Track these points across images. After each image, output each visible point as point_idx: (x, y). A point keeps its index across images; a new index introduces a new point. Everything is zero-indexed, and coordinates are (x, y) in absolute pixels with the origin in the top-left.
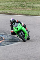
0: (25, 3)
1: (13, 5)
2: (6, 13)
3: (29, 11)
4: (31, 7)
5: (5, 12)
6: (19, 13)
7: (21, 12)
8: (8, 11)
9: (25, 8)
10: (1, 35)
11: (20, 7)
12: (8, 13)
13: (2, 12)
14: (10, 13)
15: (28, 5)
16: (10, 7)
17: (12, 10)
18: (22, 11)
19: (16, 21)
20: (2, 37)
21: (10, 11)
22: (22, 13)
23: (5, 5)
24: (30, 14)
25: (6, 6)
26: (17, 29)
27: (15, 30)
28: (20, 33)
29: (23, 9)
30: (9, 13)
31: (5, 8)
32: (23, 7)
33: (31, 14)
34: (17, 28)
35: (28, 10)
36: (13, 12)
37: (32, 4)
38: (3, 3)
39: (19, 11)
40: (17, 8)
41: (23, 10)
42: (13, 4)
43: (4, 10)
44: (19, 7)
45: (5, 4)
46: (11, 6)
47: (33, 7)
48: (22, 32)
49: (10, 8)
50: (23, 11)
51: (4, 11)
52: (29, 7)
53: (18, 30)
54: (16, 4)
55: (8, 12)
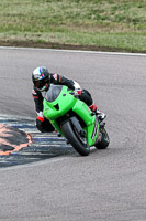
0: (107, 5)
1: (62, 12)
2: (40, 42)
3: (121, 34)
4: (129, 20)
5: (35, 38)
6: (84, 42)
7: (94, 38)
8: (44, 34)
9: (108, 24)
10: (20, 122)
11: (90, 22)
12: (46, 44)
13: (24, 39)
14: (52, 41)
15: (117, 13)
16: (54, 20)
17: (59, 31)
18: (97, 37)
19: (55, 76)
20: (22, 132)
21: (52, 34)
22: (98, 42)
23: (36, 14)
24: (126, 45)
25: (37, 18)
27: (49, 111)
28: (68, 123)
29: (101, 26)
30: (50, 43)
31: (34, 22)
32: (101, 20)
33: (131, 47)
35: (118, 31)
36: (63, 38)
37: (132, 9)
38: (29, 7)
39: (87, 36)
40: (77, 24)
41: (99, 30)
42: (63, 8)
43: (29, 30)
44: (87, 21)
45: (36, 8)
46: (55, 17)
47: (135, 21)
48: (74, 120)
49: (53, 23)
50: (101, 36)
51: (30, 36)
52: (121, 19)
53: (59, 111)
54: (75, 10)
55: (46, 37)
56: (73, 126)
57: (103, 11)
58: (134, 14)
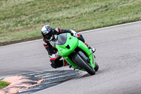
0: (24, 17)
4: (44, 22)
6: (24, 37)
7: (29, 34)
15: (34, 19)
26: (68, 47)
32: (26, 25)
34: (66, 45)
40: (11, 31)
41: (28, 30)
44: (17, 28)
47: (48, 21)
52: (38, 22)
54: (5, 24)
56: (81, 57)
57: (24, 21)
58: (46, 18)
